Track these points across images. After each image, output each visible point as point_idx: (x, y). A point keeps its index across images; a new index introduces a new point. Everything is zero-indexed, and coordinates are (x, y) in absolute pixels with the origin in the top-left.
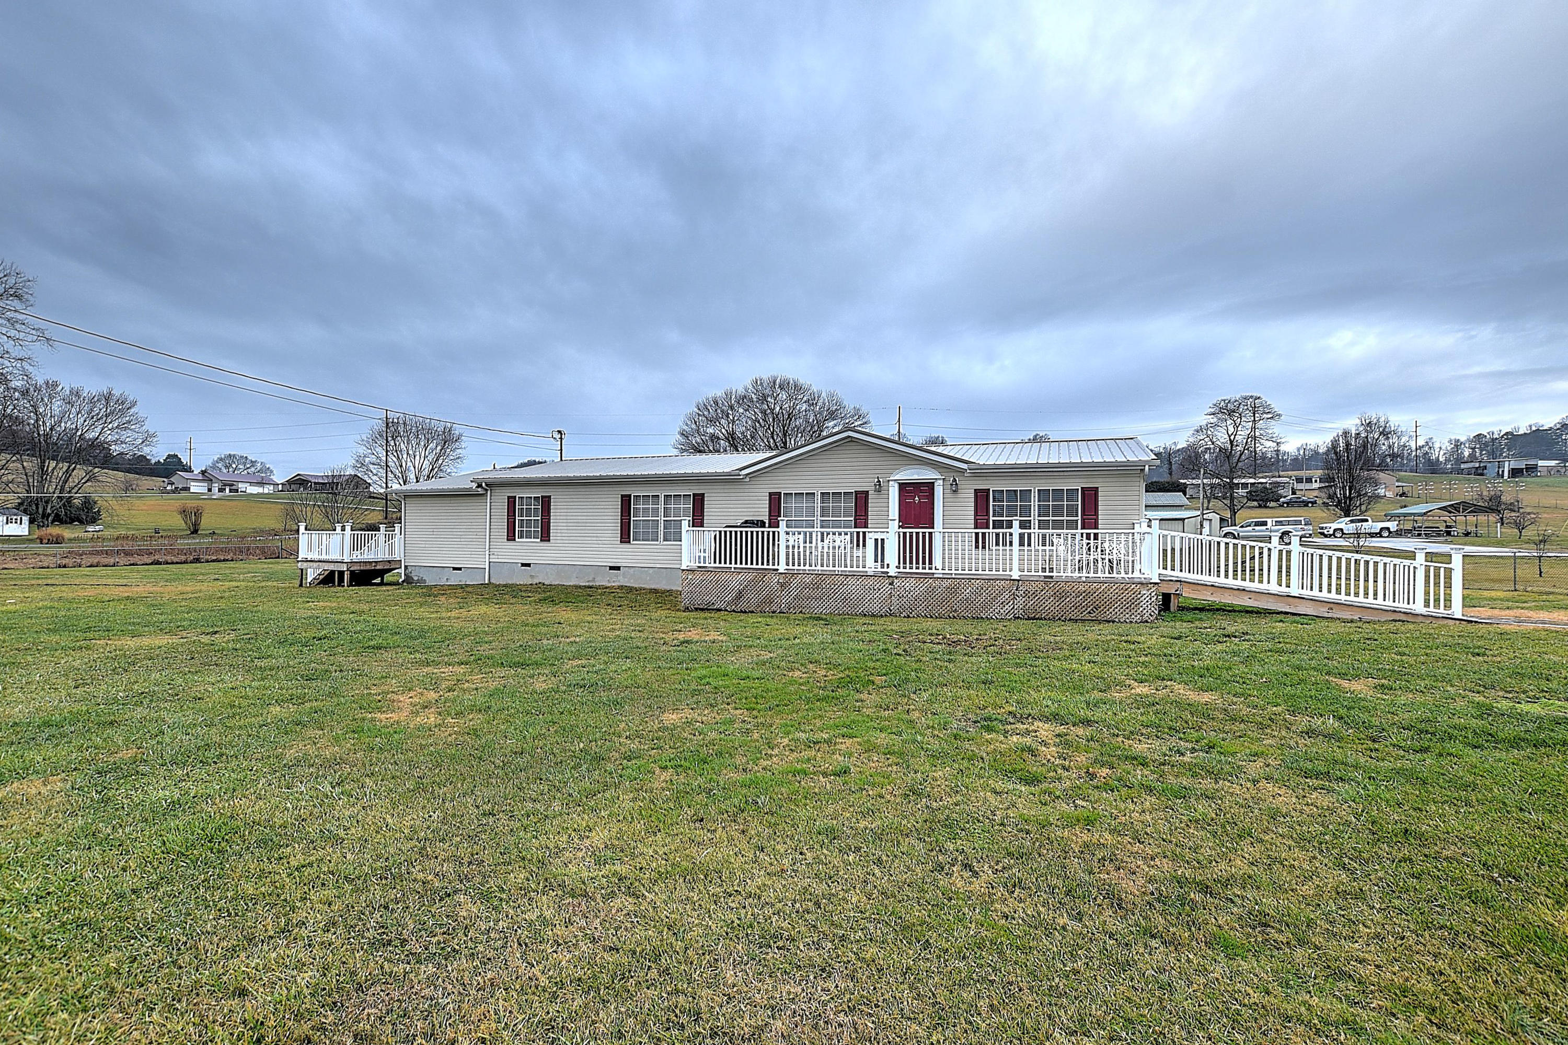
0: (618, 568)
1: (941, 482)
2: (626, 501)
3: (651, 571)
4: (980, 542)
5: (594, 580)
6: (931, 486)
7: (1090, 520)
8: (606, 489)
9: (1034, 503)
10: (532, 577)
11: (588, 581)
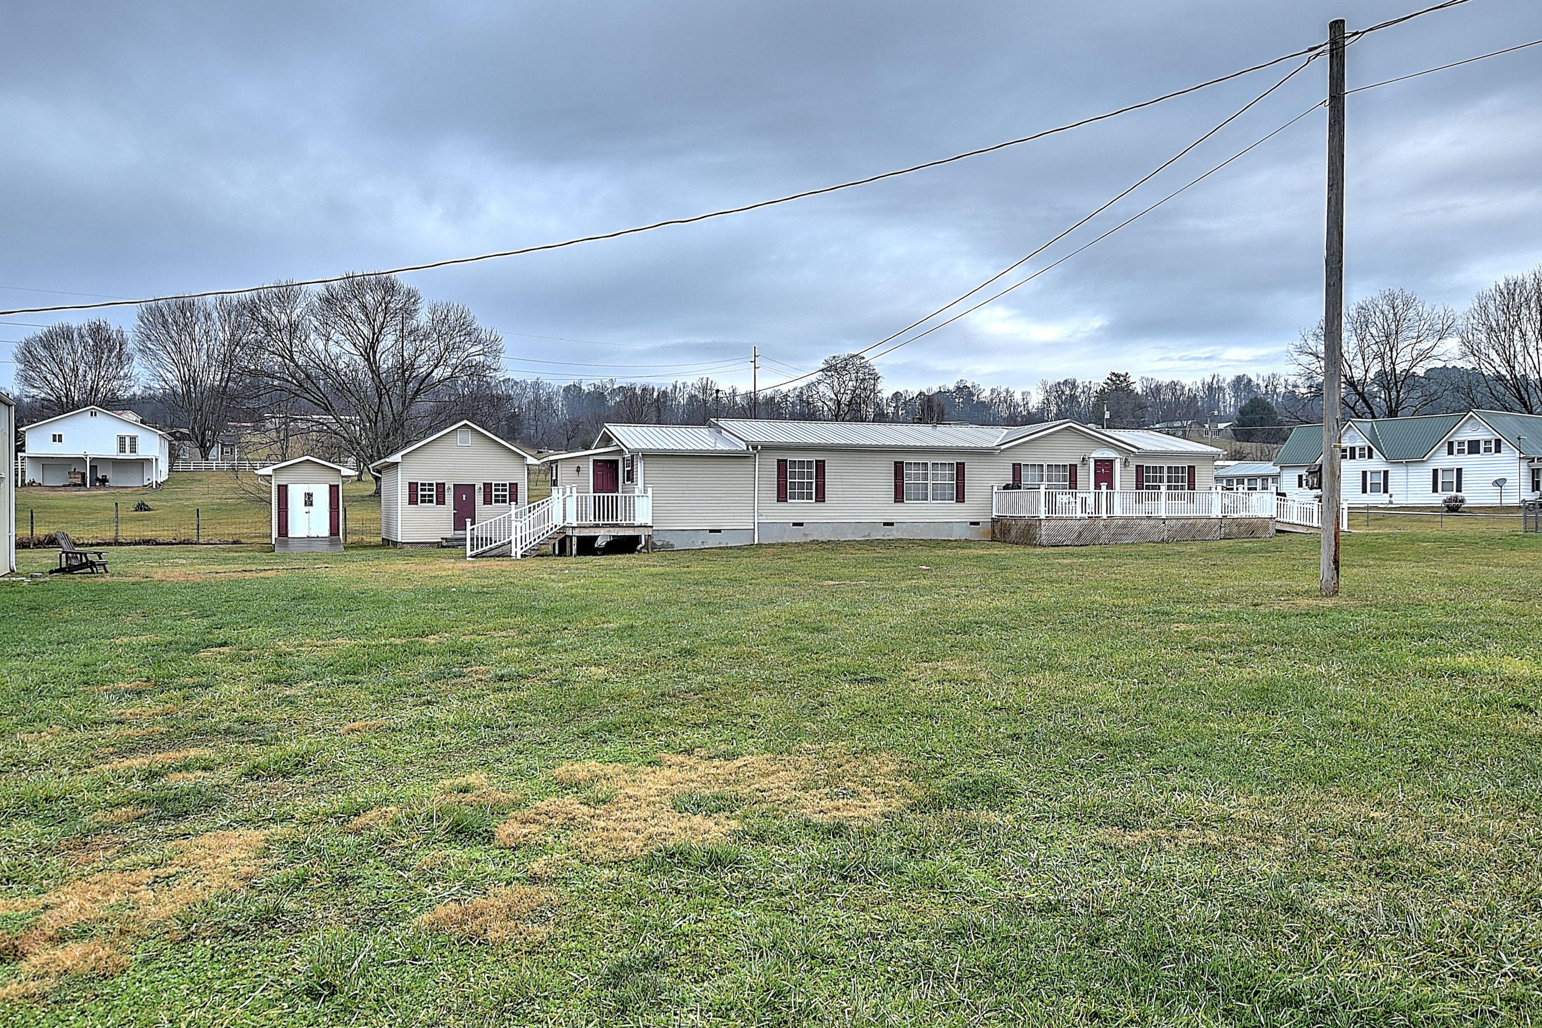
0: (892, 524)
1: (1119, 460)
2: (899, 468)
3: (921, 525)
4: (1139, 501)
5: (869, 535)
6: (1111, 462)
7: (1192, 486)
8: (878, 457)
9: (1165, 475)
10: (805, 535)
11: (864, 537)
